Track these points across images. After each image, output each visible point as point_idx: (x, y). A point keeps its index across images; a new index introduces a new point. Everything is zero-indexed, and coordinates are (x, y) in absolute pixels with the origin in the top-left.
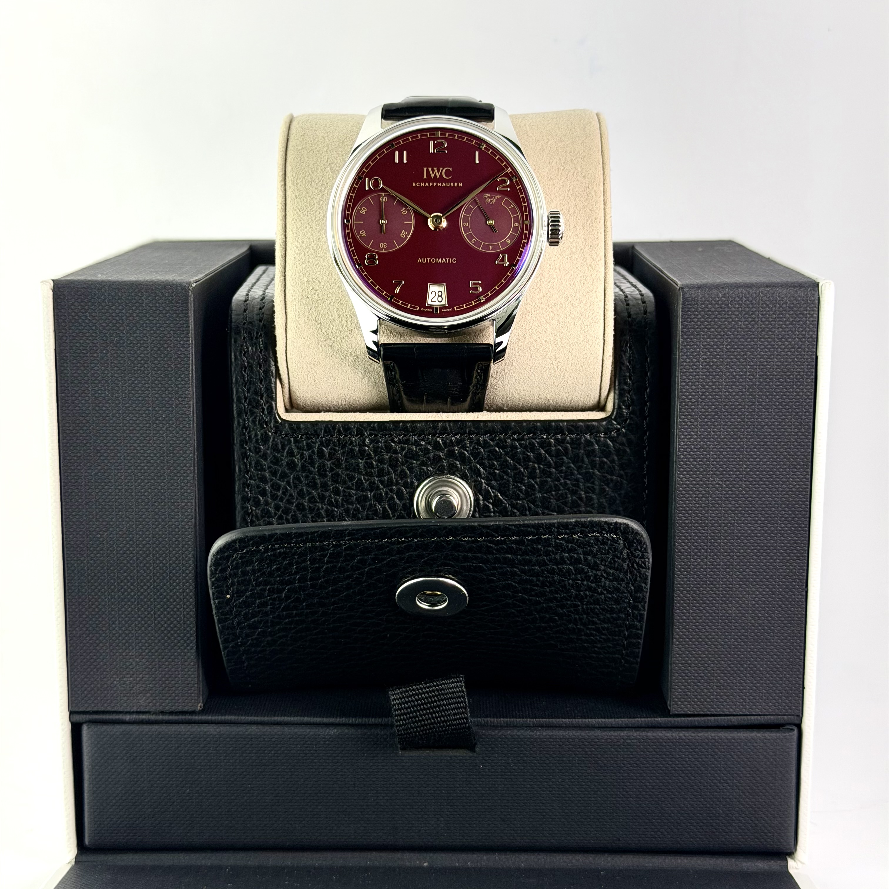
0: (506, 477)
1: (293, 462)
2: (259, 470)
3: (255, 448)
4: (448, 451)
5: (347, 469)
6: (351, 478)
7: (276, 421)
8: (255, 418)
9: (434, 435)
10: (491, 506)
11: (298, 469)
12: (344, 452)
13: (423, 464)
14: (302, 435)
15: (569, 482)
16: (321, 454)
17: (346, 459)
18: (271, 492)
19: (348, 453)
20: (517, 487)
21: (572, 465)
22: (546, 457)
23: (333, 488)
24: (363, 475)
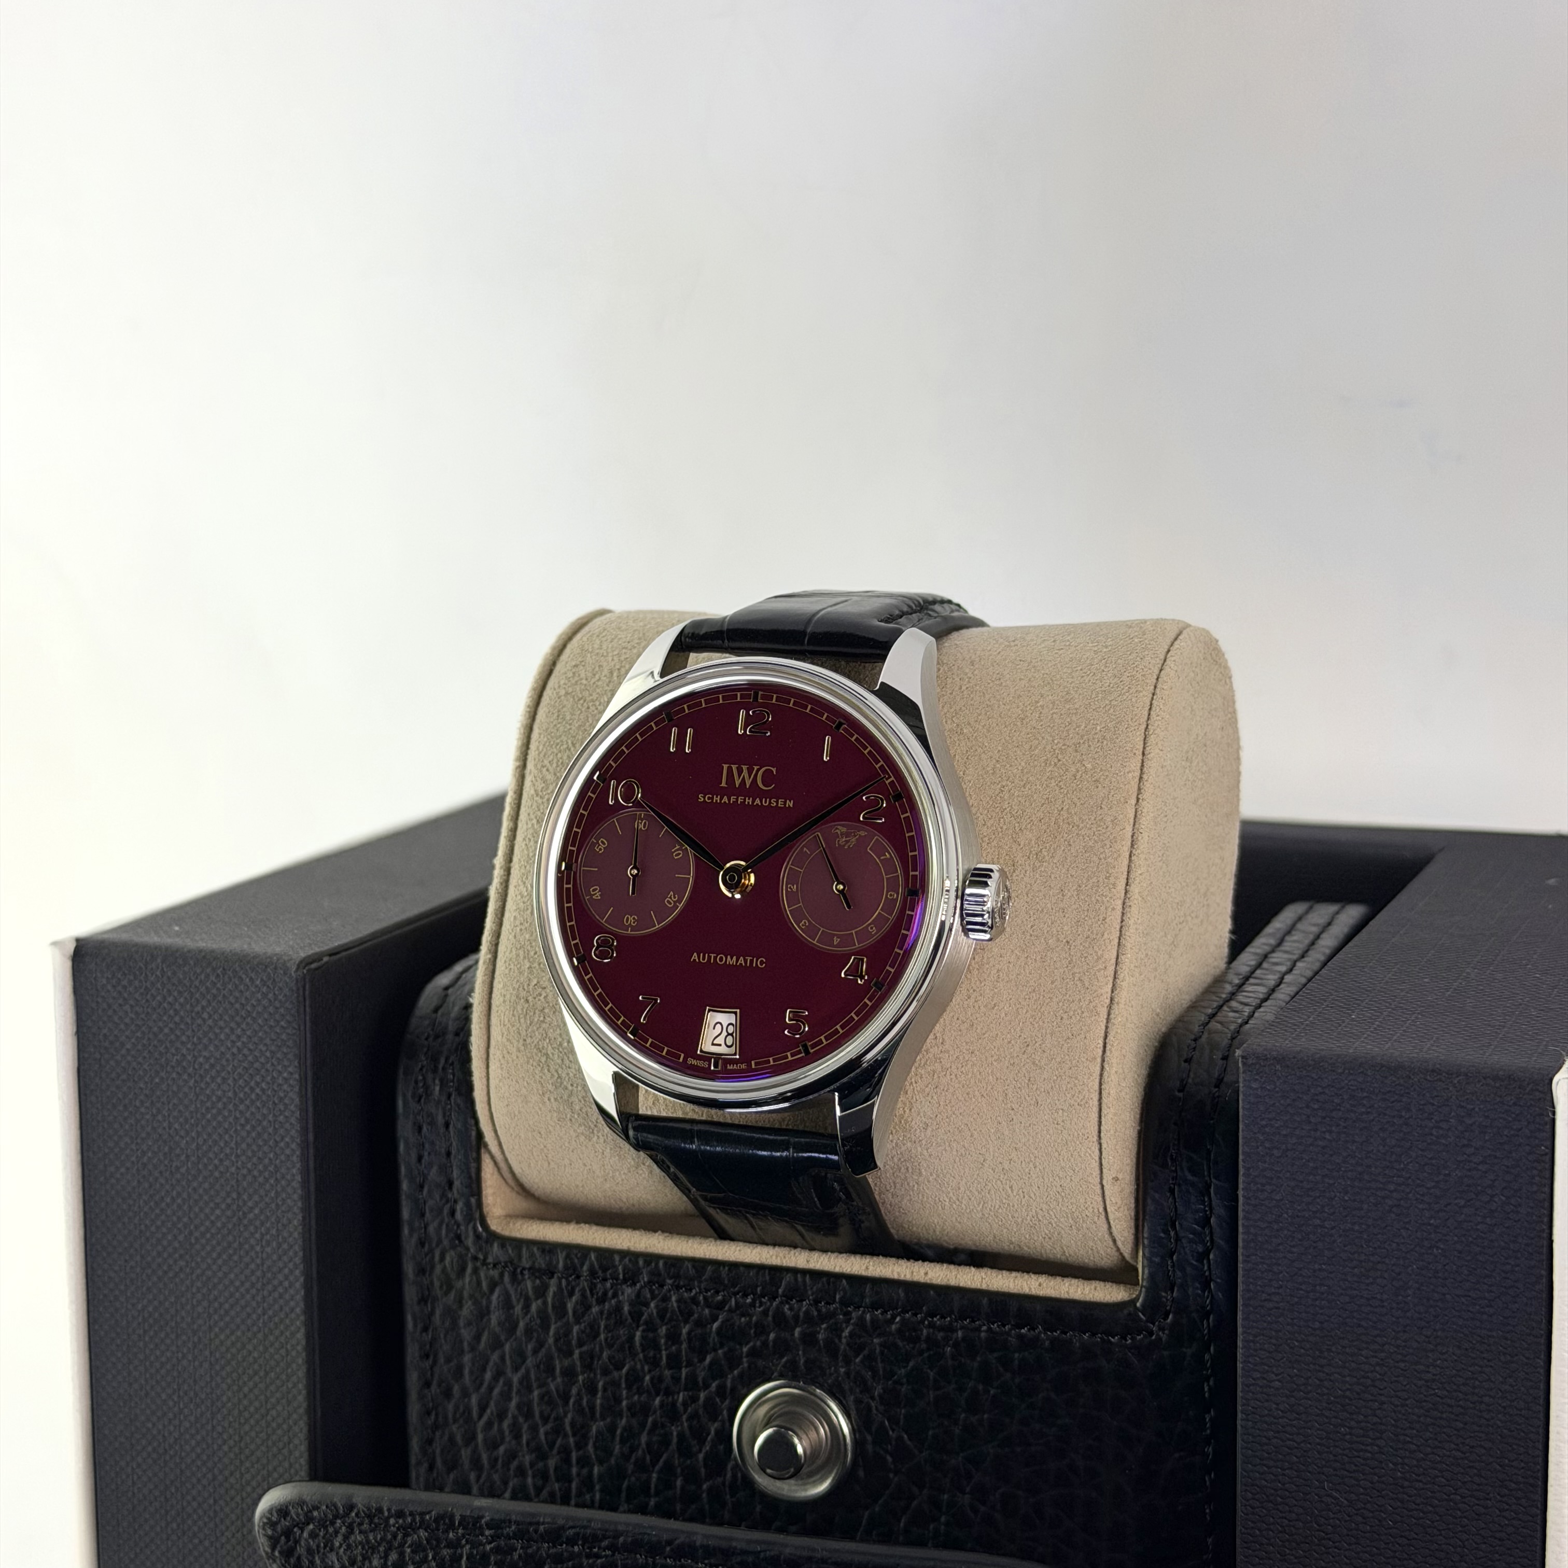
0: (918, 1402)
1: (510, 1318)
4: (803, 1332)
5: (610, 1346)
6: (618, 1365)
8: (440, 1225)
9: (772, 1299)
10: (889, 1459)
12: (602, 1313)
14: (524, 1268)
15: (1047, 1430)
16: (560, 1309)
17: (606, 1327)
18: (472, 1372)
19: (610, 1314)
21: (1054, 1396)
22: (999, 1371)
23: (583, 1381)
24: (640, 1361)
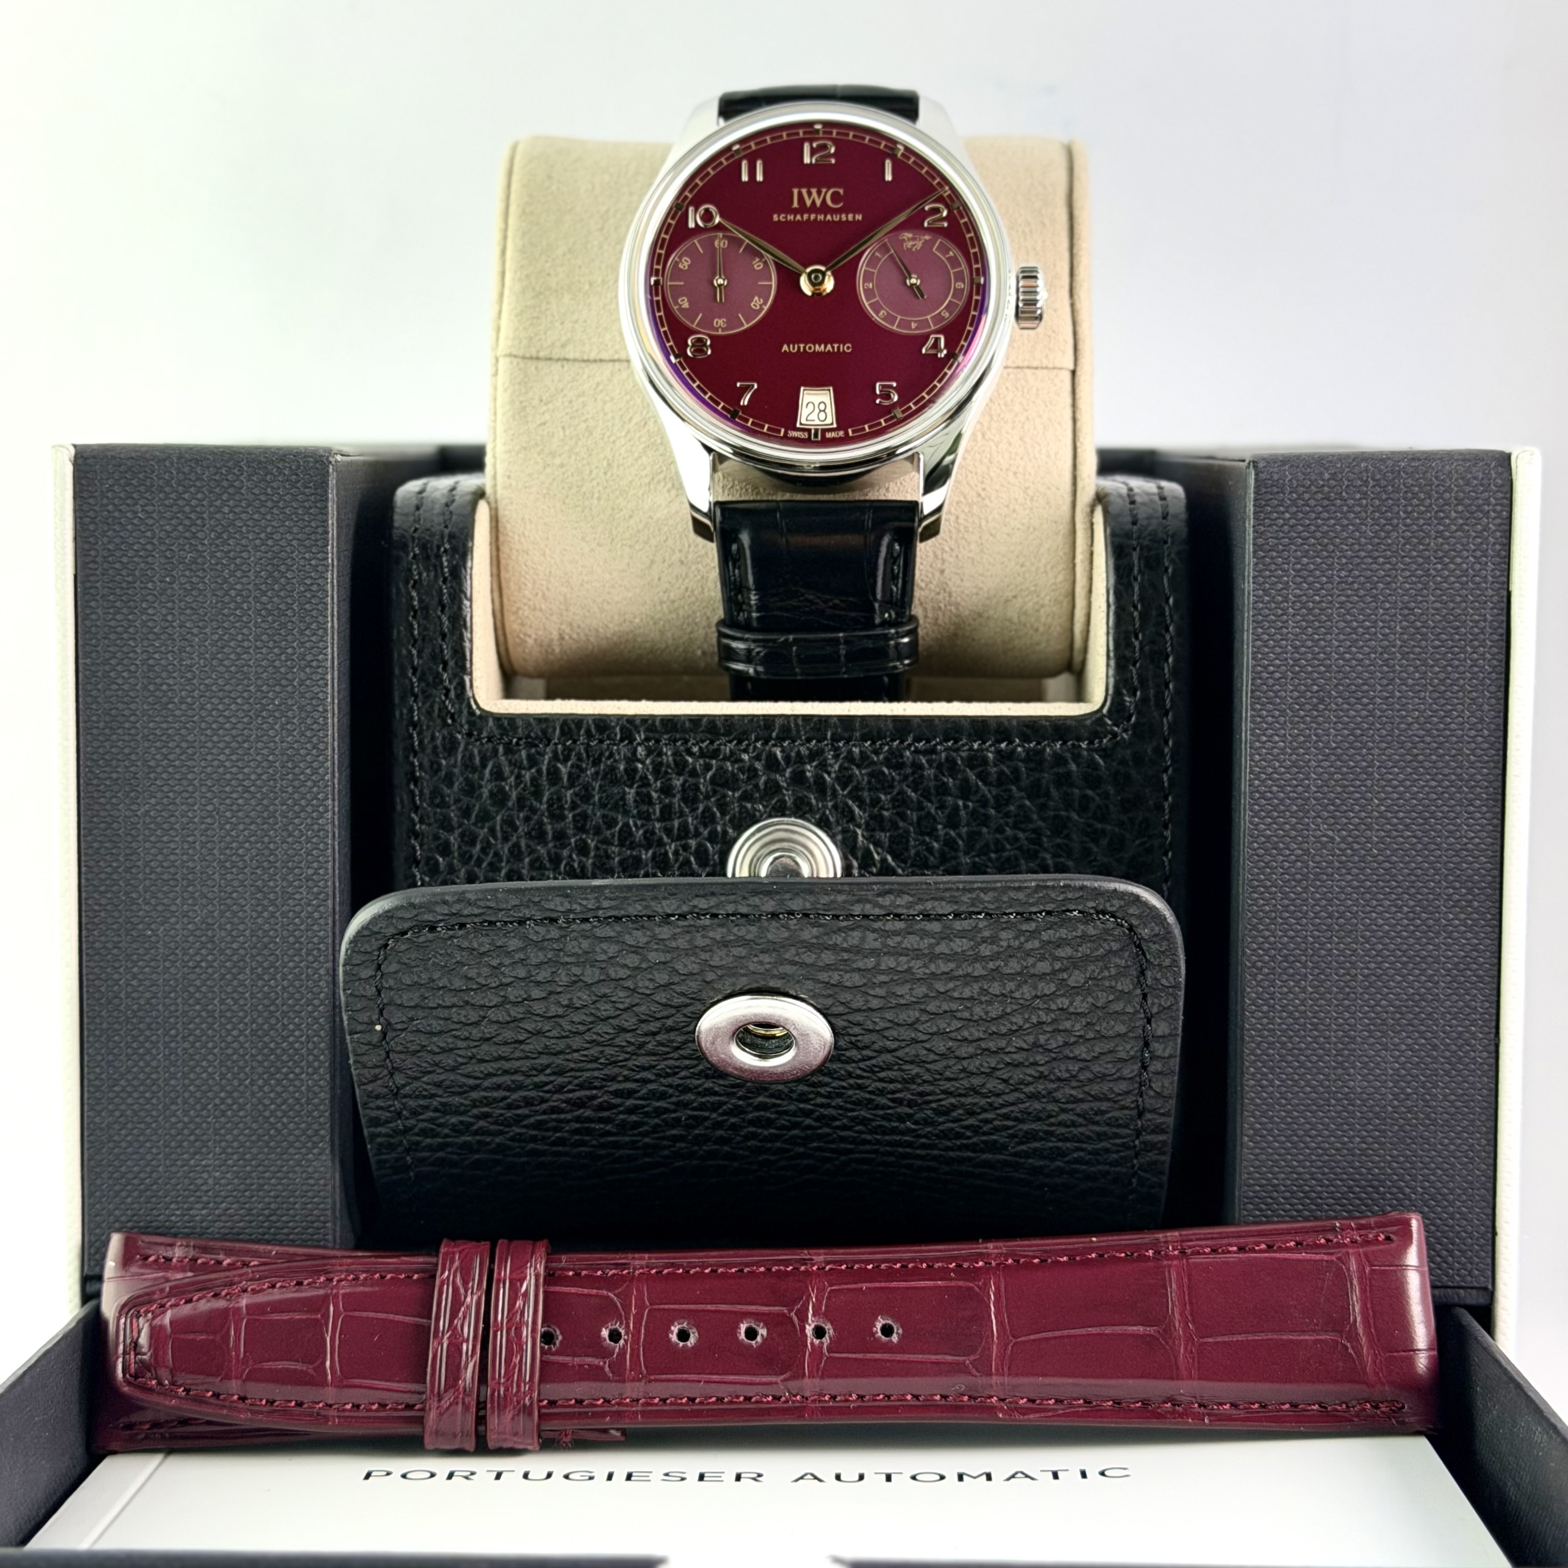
0: (901, 824)
1: (501, 790)
2: (438, 806)
3: (432, 763)
4: (793, 772)
5: (603, 806)
6: (611, 823)
7: (472, 713)
8: (432, 706)
9: (766, 743)
11: (510, 804)
12: (597, 773)
13: (746, 797)
14: (520, 739)
15: (1021, 835)
16: (554, 776)
17: (601, 786)
18: (460, 847)
19: (606, 774)
20: (923, 843)
21: (1027, 803)
22: (977, 786)
23: (576, 842)
24: (633, 817)
